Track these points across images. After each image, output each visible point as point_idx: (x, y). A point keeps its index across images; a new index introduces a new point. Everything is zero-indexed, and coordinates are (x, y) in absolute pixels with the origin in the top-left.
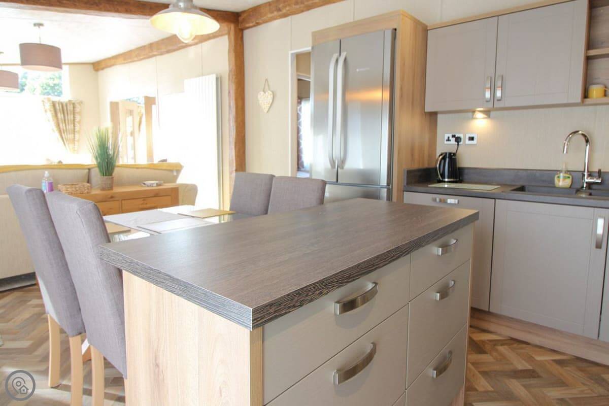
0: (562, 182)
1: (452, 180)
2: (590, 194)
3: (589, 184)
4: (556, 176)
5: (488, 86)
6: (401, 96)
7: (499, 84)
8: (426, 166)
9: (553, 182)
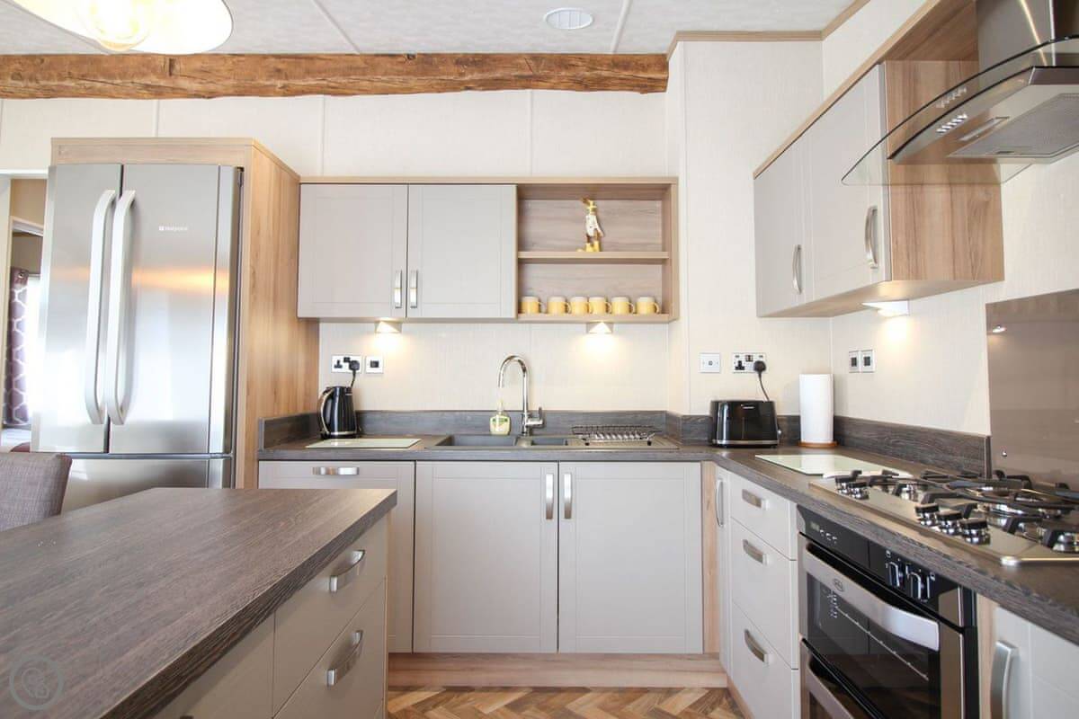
0: (499, 427)
1: (346, 433)
2: (533, 444)
3: (531, 429)
4: (491, 419)
5: (398, 284)
6: (253, 287)
7: (413, 283)
8: (301, 411)
9: (487, 427)
